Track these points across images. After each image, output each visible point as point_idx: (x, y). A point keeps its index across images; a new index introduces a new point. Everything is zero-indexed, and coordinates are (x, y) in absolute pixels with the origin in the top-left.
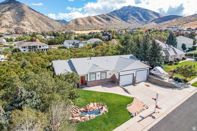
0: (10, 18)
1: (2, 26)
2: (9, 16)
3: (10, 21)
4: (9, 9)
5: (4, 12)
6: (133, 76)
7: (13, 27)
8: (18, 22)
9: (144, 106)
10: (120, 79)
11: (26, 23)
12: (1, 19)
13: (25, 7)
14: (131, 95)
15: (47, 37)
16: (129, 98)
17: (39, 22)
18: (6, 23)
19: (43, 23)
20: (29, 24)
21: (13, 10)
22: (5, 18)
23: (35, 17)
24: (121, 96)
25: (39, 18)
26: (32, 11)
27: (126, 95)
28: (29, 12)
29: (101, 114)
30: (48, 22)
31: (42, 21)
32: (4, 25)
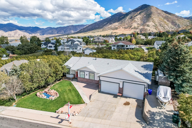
1: (132, 27)
2: (138, 19)
3: (138, 23)
4: (140, 13)
5: (136, 16)
6: (119, 86)
7: (140, 28)
8: (144, 24)
9: (74, 112)
10: (101, 84)
11: (151, 23)
12: (132, 22)
13: (153, 9)
14: (89, 101)
15: (150, 37)
16: (80, 101)
17: (163, 21)
18: (135, 25)
19: (168, 22)
20: (153, 24)
21: (143, 14)
22: (135, 21)
23: (160, 17)
24: (78, 97)
25: (165, 18)
26: (159, 12)
27: (85, 98)
28: (156, 12)
29: (49, 99)
30: (174, 21)
31: (168, 21)
32: (133, 27)
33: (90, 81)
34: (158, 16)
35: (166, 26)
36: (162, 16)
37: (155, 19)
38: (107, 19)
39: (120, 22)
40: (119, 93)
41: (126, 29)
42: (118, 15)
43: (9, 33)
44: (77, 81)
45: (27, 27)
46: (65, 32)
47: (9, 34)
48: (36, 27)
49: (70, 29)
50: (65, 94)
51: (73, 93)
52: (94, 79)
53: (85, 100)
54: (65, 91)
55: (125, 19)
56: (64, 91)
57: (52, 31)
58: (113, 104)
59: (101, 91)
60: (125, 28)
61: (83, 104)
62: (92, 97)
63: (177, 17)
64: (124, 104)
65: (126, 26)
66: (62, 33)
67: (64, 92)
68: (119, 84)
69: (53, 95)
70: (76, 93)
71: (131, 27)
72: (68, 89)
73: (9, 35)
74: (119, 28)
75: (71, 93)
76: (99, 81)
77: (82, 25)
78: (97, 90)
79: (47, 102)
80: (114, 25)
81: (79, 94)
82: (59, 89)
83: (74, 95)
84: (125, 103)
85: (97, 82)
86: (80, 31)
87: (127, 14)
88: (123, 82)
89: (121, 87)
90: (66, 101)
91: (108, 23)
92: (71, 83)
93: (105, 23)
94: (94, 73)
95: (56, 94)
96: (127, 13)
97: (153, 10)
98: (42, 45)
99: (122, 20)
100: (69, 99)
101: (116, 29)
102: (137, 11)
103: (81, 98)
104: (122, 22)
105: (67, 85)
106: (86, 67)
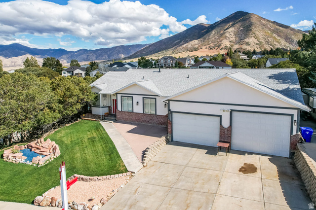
0: (231, 36)
1: (221, 47)
2: (231, 33)
3: (231, 40)
4: (233, 25)
5: (226, 29)
6: (221, 124)
7: (234, 47)
8: (240, 41)
9: (90, 200)
10: (172, 121)
11: (252, 40)
12: (221, 39)
13: (254, 18)
14: (141, 165)
15: (255, 56)
16: (115, 166)
17: (271, 37)
18: (226, 43)
19: (279, 38)
20: (256, 41)
21: (237, 25)
22: (226, 37)
23: (266, 30)
24: (110, 155)
25: (274, 31)
26: (263, 22)
27: (130, 159)
28: (258, 23)
29: (31, 164)
30: (289, 36)
31: (278, 36)
32: (223, 46)
33: (145, 118)
34: (262, 28)
35: (276, 43)
36: (269, 28)
37: (257, 33)
38: (180, 34)
39: (202, 39)
40: (220, 141)
41: (211, 50)
42: (197, 29)
43: (13, 60)
44: (115, 121)
45: (45, 50)
46: (109, 56)
47: (12, 62)
48: (60, 50)
49: (119, 52)
50: (77, 148)
51: (99, 147)
52: (154, 113)
53: (128, 163)
54: (80, 143)
55: (210, 34)
56: (77, 142)
57: (88, 56)
58: (210, 172)
59: (172, 141)
60: (210, 48)
61: (120, 175)
62: (149, 155)
63: (293, 29)
64: (240, 170)
65: (212, 45)
66: (104, 59)
67: (76, 144)
68: (220, 116)
69: (45, 154)
70: (106, 146)
71: (219, 46)
72: (89, 136)
73: (13, 64)
74: (199, 48)
75: (94, 146)
76: (167, 116)
77: (138, 46)
78: (164, 138)
79: (22, 172)
80: (192, 44)
81: (114, 147)
82: (67, 138)
83: (101, 150)
84: (242, 168)
85: (162, 120)
86: (134, 54)
87: (212, 27)
88: (232, 111)
89: (226, 124)
90: (74, 168)
91: (181, 41)
92: (100, 125)
93: (176, 41)
94: (154, 97)
95: (54, 149)
96: (212, 25)
97: (254, 20)
98: (63, 72)
99: (205, 36)
100: (85, 161)
101: (196, 49)
102: (228, 22)
103: (119, 157)
104: (205, 39)
105: (87, 129)
106: (135, 85)
